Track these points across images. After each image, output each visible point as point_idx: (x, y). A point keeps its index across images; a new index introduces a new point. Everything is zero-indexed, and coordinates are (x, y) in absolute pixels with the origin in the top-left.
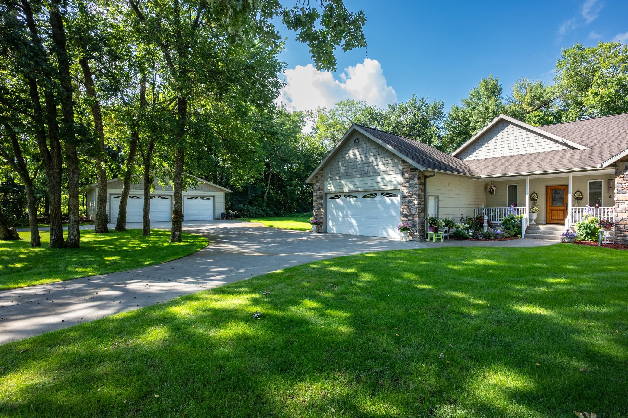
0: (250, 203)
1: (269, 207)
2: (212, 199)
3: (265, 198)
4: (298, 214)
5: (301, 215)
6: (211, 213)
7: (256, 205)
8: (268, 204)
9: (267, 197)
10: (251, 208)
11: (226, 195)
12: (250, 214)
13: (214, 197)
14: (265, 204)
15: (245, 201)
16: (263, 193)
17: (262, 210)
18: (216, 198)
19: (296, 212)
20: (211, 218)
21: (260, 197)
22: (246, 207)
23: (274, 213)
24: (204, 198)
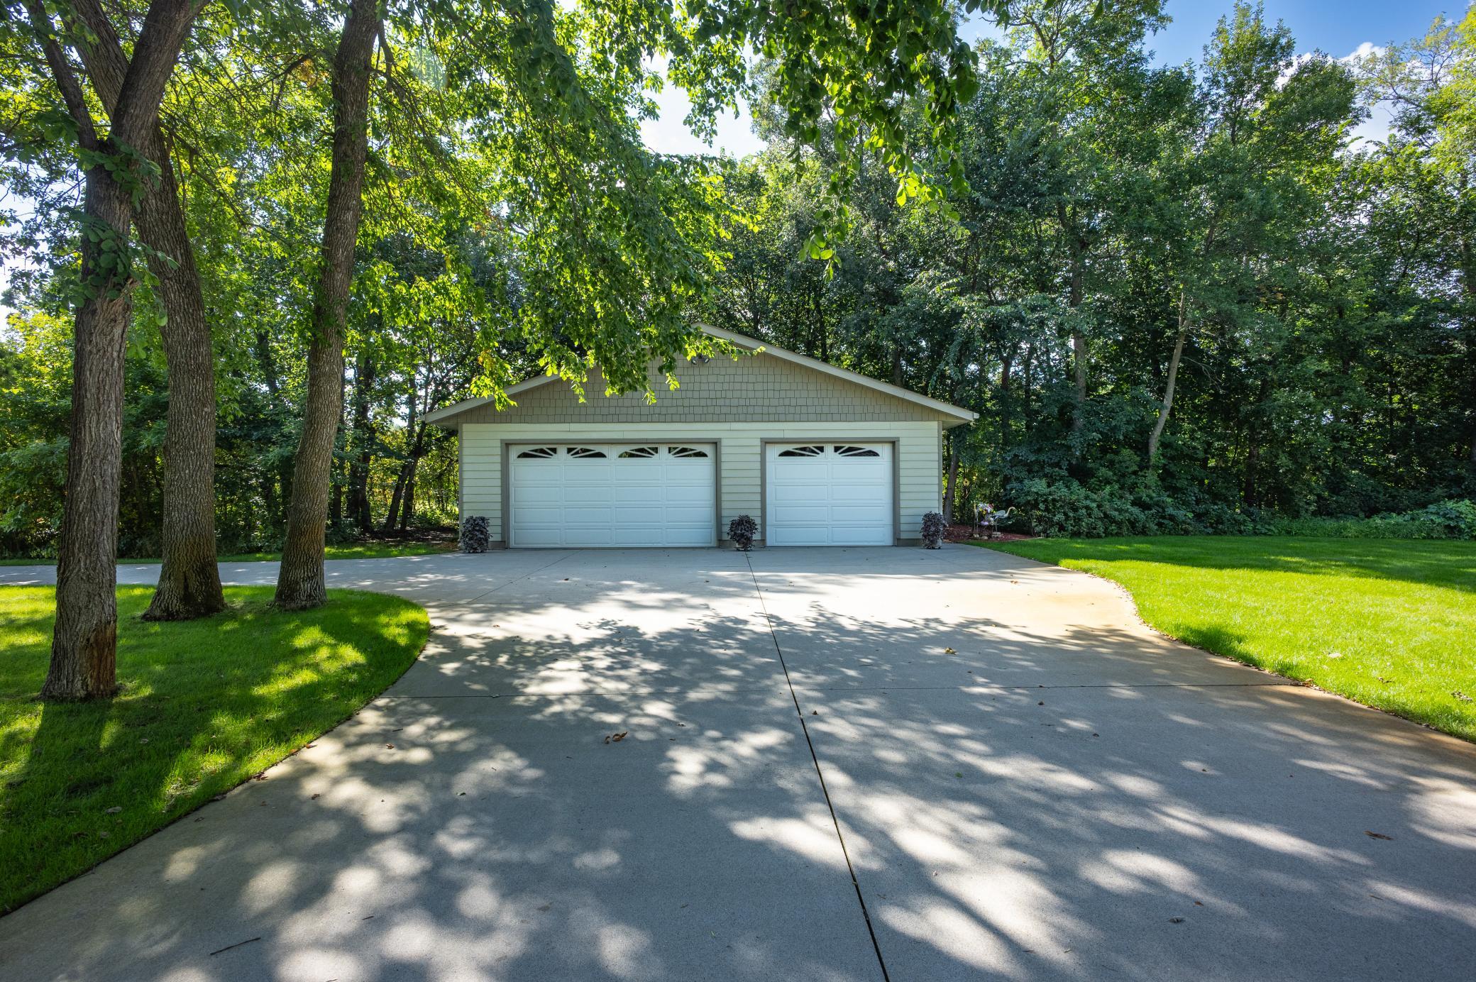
0: (1081, 473)
1: (1173, 490)
2: (885, 451)
3: (1154, 448)
4: (1331, 524)
5: (1352, 526)
6: (883, 513)
7: (1108, 482)
8: (1167, 477)
9: (1164, 445)
10: (1083, 492)
11: (955, 435)
12: (1078, 520)
13: (894, 443)
14: (1152, 477)
15: (1058, 465)
16: (1144, 429)
17: (1137, 503)
18: (902, 449)
19: (1314, 514)
20: (883, 535)
21: (1128, 442)
22: (1060, 491)
23: (1199, 517)
24: (848, 449)
